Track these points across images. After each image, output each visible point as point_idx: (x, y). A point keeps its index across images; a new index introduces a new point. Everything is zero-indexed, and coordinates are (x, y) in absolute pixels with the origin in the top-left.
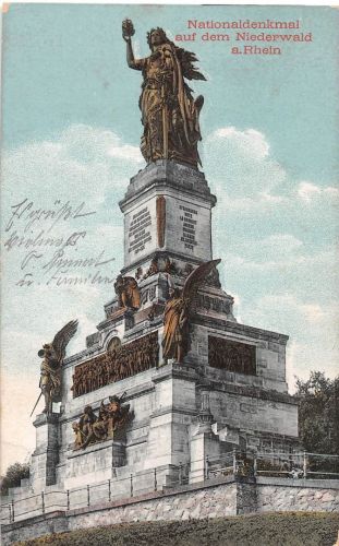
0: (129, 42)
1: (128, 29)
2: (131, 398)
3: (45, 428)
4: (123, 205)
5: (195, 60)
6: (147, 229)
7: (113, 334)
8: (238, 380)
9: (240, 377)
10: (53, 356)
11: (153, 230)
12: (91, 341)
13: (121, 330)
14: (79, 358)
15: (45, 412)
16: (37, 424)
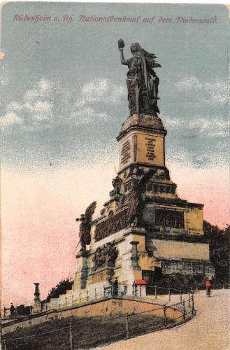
0: (122, 51)
1: (121, 44)
2: (117, 243)
3: (81, 259)
4: (119, 139)
5: (155, 57)
6: (129, 152)
7: (111, 209)
8: (172, 231)
9: (173, 229)
10: (86, 221)
11: (131, 152)
12: (103, 212)
13: (114, 206)
14: (96, 221)
15: (81, 250)
16: (78, 257)
